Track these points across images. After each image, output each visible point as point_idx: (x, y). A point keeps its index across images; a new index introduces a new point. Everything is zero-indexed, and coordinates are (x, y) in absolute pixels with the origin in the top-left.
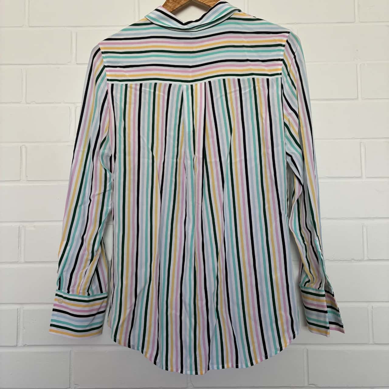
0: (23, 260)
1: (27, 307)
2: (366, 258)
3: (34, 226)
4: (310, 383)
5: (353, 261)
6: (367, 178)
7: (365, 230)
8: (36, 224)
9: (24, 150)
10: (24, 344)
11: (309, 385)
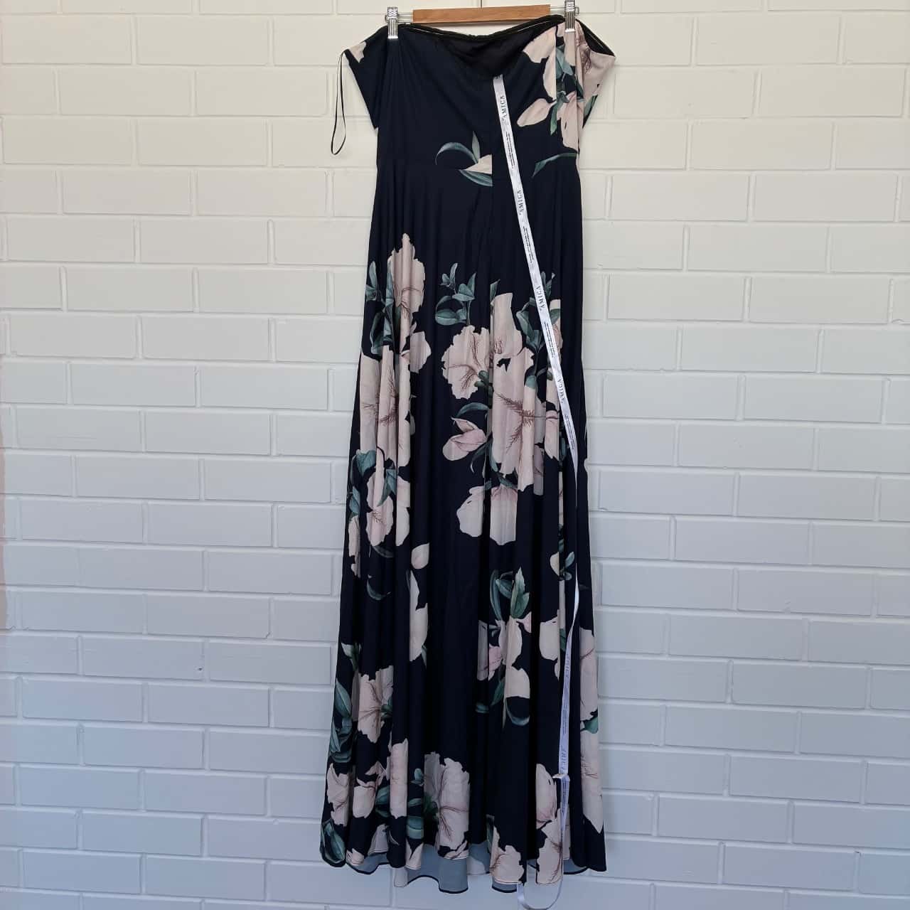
0: (274, 360)
1: (281, 413)
2: (678, 368)
3: (287, 320)
4: (601, 507)
5: (662, 371)
6: (690, 271)
7: (680, 335)
8: (289, 317)
9: (271, 225)
10: (279, 453)
11: (599, 508)
